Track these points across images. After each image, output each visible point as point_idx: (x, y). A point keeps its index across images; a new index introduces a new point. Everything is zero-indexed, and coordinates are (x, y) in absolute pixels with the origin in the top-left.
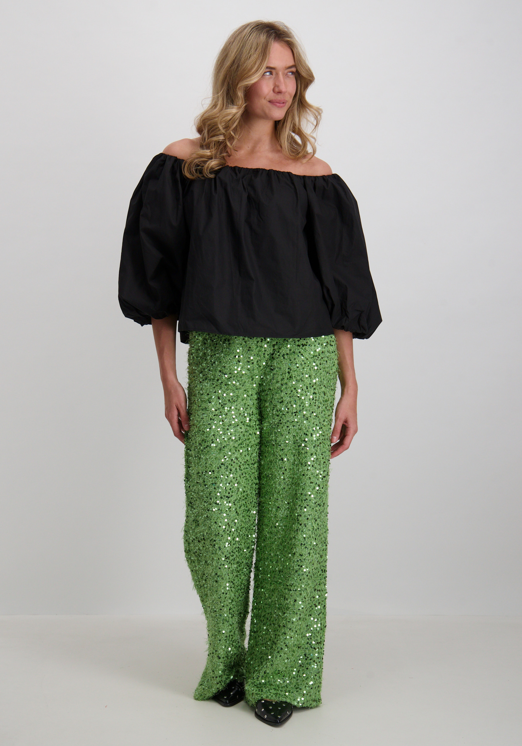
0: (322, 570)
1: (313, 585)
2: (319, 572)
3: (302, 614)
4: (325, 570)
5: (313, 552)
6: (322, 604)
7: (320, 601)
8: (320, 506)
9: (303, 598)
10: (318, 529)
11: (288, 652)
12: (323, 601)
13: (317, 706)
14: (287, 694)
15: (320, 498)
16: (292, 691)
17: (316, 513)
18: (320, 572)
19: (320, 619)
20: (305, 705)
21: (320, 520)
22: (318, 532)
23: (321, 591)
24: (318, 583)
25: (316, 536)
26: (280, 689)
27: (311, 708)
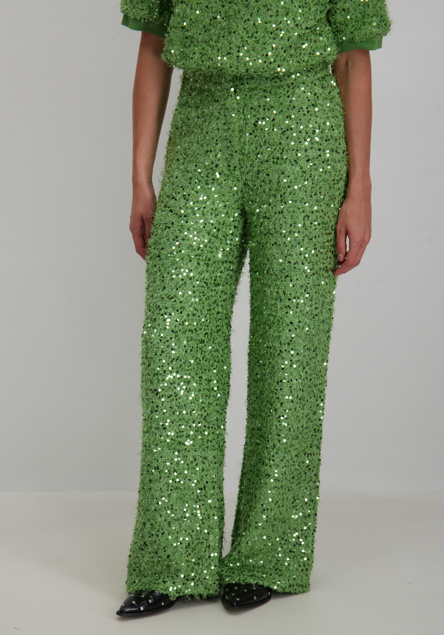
0: (315, 430)
1: (302, 448)
2: (310, 432)
3: (284, 481)
4: (319, 430)
5: (300, 407)
6: (313, 471)
7: (310, 467)
8: (309, 351)
9: (286, 462)
10: (307, 378)
11: (267, 526)
12: (314, 467)
13: (303, 592)
14: (264, 576)
15: (310, 341)
16: (269, 573)
17: (305, 359)
18: (313, 432)
19: (309, 488)
20: (287, 590)
21: (309, 367)
22: (307, 382)
23: (313, 454)
24: (309, 446)
25: (304, 387)
26: (257, 569)
27: (295, 594)
